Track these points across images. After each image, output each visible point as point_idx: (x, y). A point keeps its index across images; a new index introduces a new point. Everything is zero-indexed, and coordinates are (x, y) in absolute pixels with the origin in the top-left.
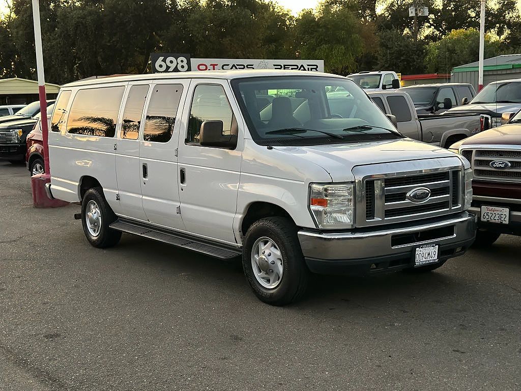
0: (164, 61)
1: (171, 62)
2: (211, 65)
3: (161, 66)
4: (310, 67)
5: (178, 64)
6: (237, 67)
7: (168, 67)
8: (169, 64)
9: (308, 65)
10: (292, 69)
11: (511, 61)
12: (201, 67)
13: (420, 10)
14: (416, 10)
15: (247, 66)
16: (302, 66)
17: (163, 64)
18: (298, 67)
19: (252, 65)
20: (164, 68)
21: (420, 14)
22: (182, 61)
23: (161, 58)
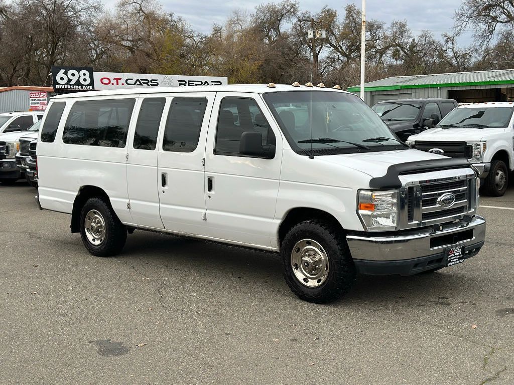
0: (66, 73)
1: (73, 75)
2: (114, 79)
3: (62, 79)
4: (214, 83)
5: (80, 77)
6: (142, 82)
7: (70, 80)
8: (71, 77)
9: (212, 82)
10: (196, 85)
11: (400, 82)
12: (104, 81)
13: (317, 32)
14: (314, 32)
15: (151, 81)
16: (206, 82)
17: (65, 76)
18: (202, 83)
19: (157, 80)
20: (65, 81)
21: (318, 36)
22: (84, 74)
23: (63, 71)
